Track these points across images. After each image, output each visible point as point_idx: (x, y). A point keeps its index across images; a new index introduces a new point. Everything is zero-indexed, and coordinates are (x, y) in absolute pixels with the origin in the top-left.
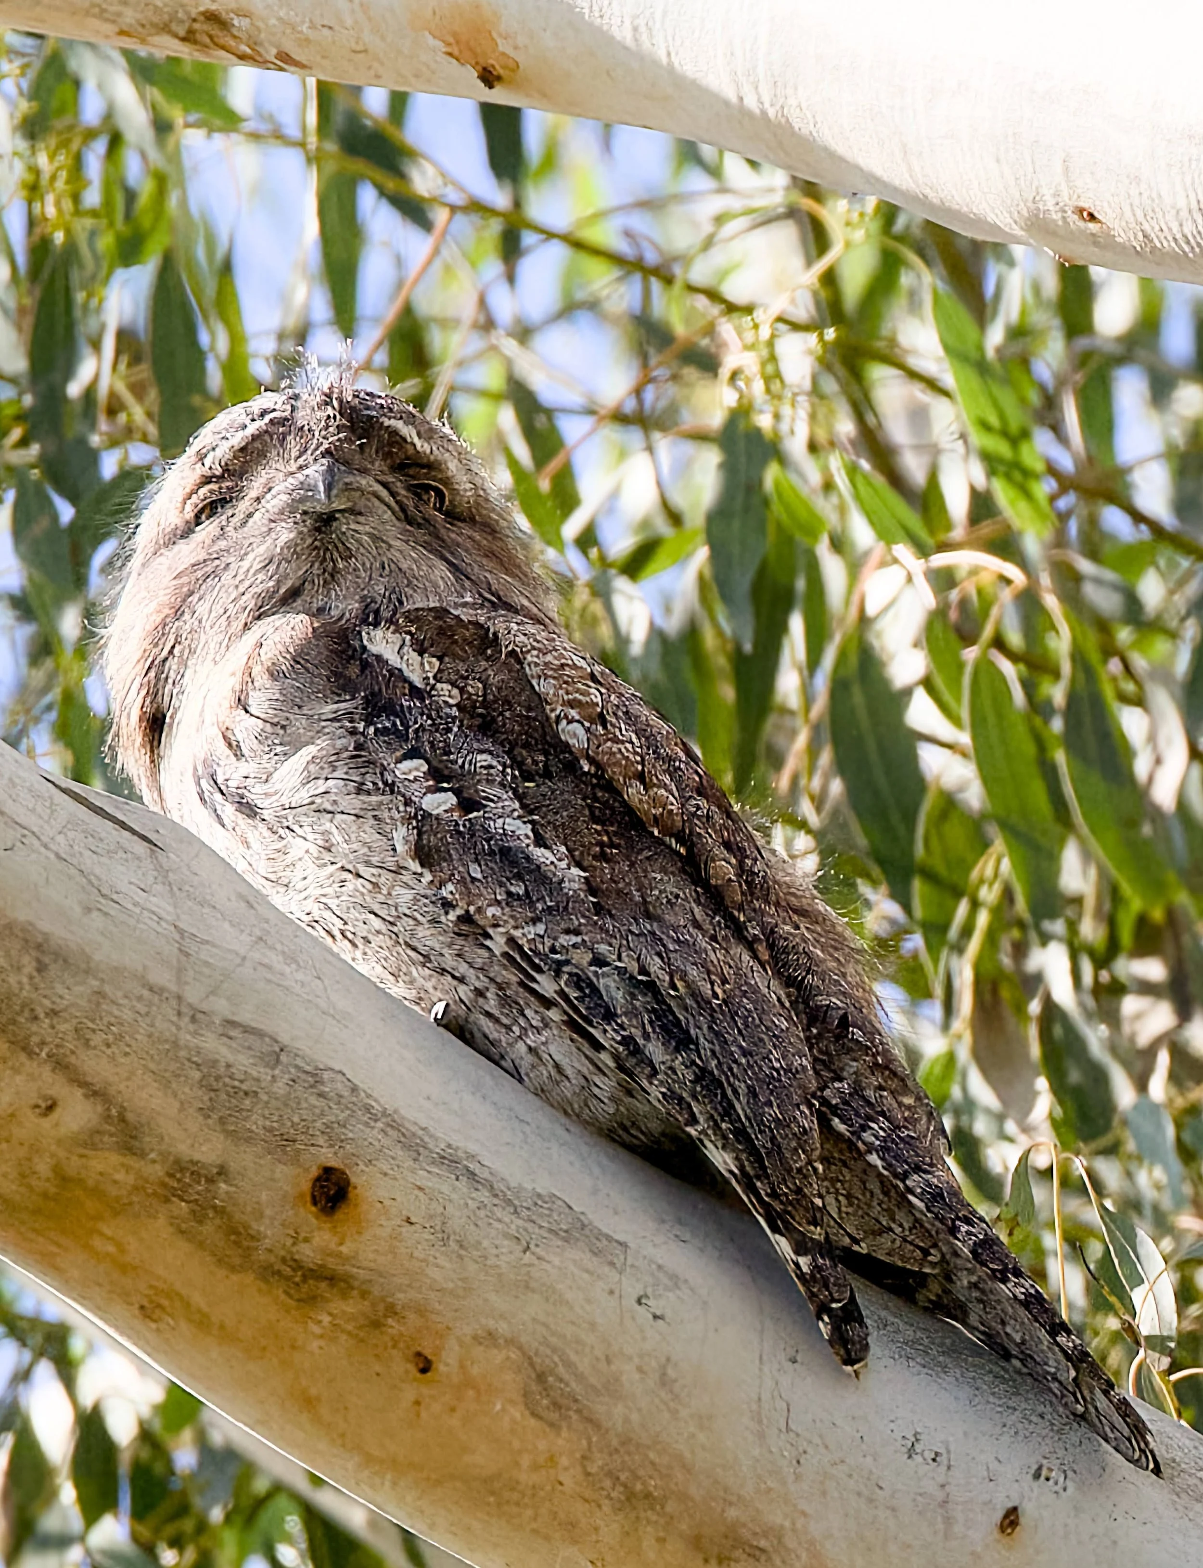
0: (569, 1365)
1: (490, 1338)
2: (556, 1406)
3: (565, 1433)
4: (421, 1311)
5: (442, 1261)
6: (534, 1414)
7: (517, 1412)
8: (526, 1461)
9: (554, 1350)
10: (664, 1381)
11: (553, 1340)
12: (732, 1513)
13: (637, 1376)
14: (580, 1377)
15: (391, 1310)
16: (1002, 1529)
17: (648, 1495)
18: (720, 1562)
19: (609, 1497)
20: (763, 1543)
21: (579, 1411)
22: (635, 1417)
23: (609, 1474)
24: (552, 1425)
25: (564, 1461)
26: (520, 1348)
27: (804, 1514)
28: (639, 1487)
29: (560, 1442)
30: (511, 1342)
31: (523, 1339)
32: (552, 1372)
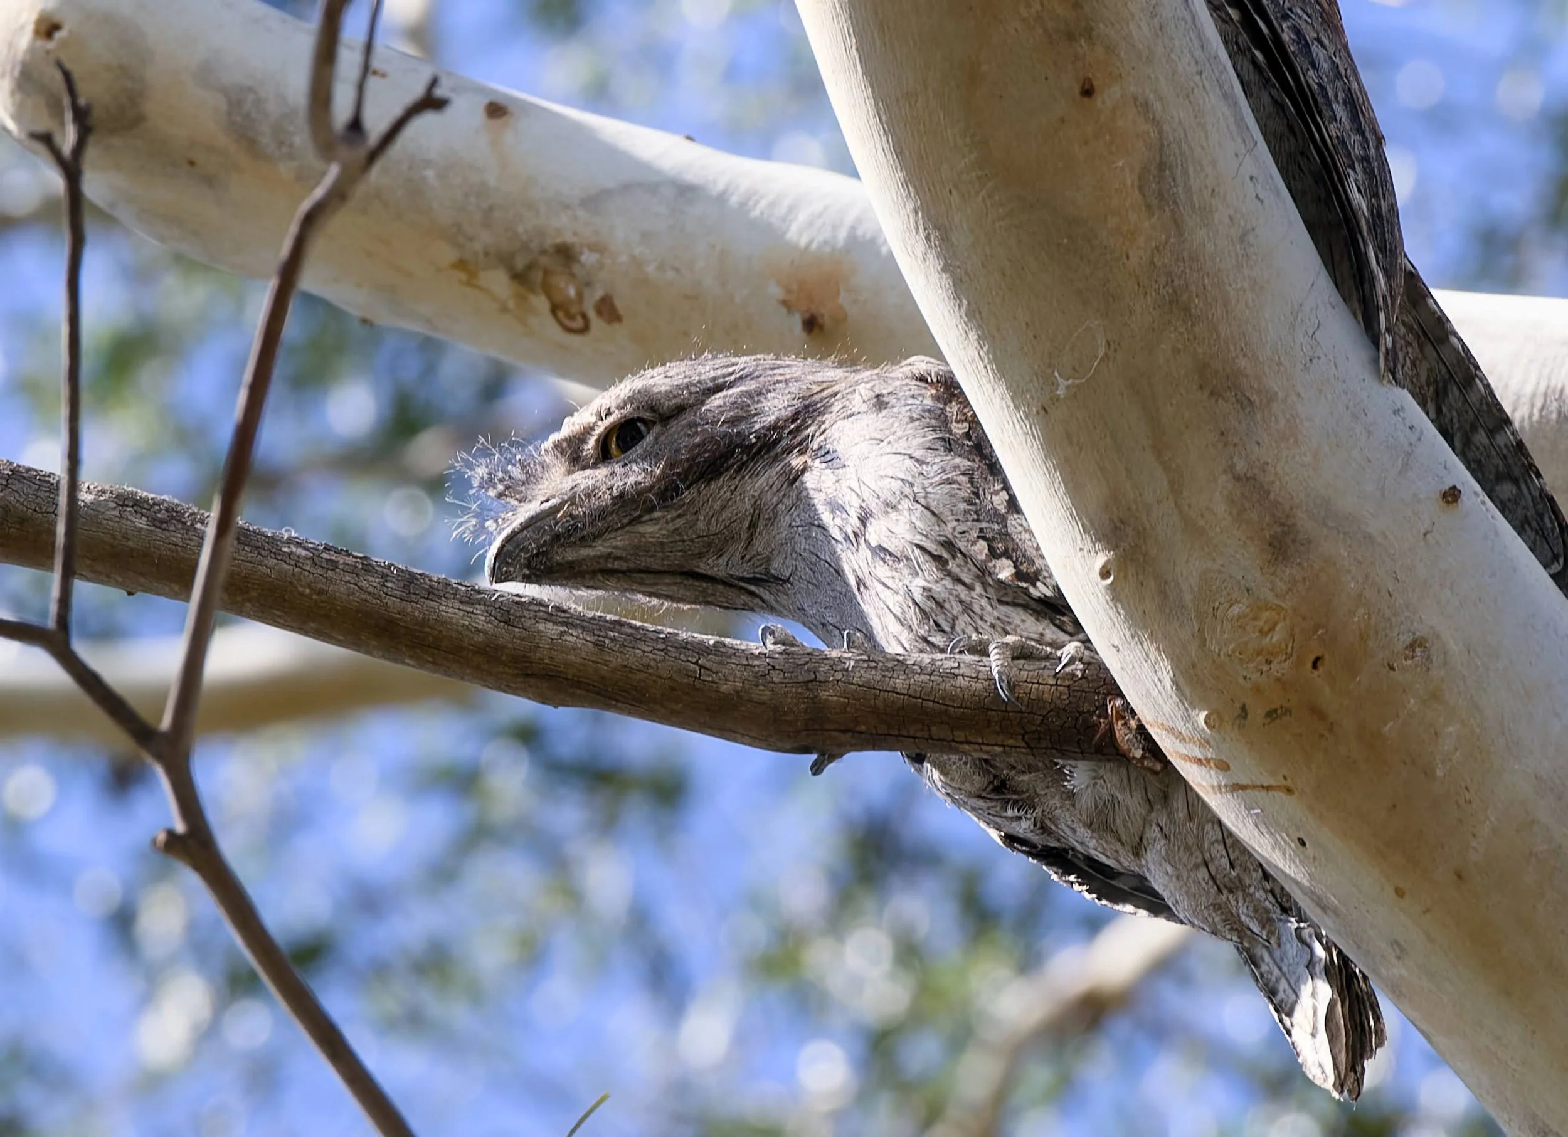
0: (1185, 172)
1: (1145, 107)
2: (1161, 195)
3: (1154, 220)
4: (1110, 49)
5: (1143, 24)
6: (1141, 188)
7: (1130, 179)
8: (1112, 222)
9: (1182, 154)
10: (1242, 239)
11: (1185, 147)
12: (1242, 363)
13: (1227, 220)
14: (1188, 190)
15: (1088, 33)
16: (1444, 496)
17: (1186, 310)
18: (1212, 394)
19: (1157, 291)
20: (1254, 397)
21: (1172, 211)
22: (1210, 247)
23: (1169, 274)
24: (1149, 207)
25: (1141, 240)
26: (1160, 132)
27: (1298, 395)
28: (1185, 297)
29: (1147, 224)
30: (1156, 122)
31: (1165, 127)
32: (1171, 168)
